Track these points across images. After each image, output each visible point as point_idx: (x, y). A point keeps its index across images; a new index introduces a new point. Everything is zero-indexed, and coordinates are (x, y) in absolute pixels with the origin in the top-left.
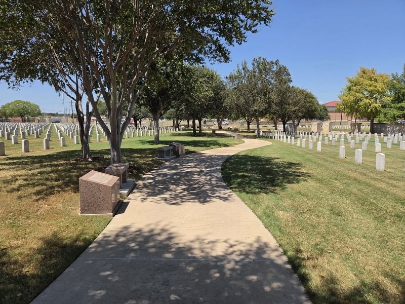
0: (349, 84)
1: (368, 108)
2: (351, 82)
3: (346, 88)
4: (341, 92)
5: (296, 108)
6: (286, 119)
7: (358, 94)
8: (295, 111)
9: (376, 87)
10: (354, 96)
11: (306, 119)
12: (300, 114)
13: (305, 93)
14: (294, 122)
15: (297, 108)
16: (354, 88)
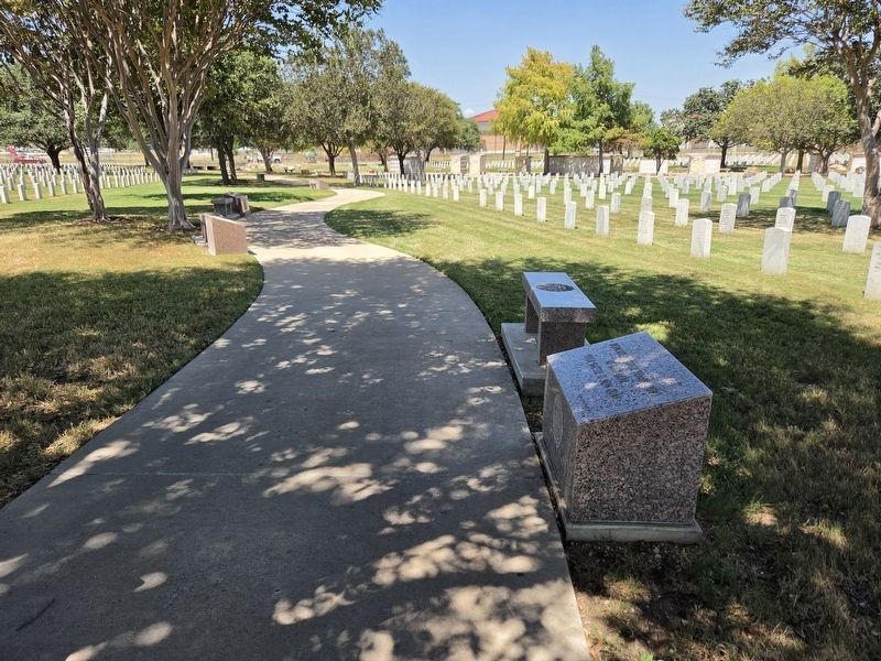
0: (511, 81)
1: (540, 128)
2: (513, 76)
3: (505, 87)
4: (498, 95)
5: (420, 127)
6: (405, 148)
7: (523, 101)
8: (419, 133)
9: (550, 88)
10: (518, 104)
11: (441, 149)
12: (429, 140)
13: (435, 97)
14: (419, 155)
15: (422, 127)
16: (518, 88)
